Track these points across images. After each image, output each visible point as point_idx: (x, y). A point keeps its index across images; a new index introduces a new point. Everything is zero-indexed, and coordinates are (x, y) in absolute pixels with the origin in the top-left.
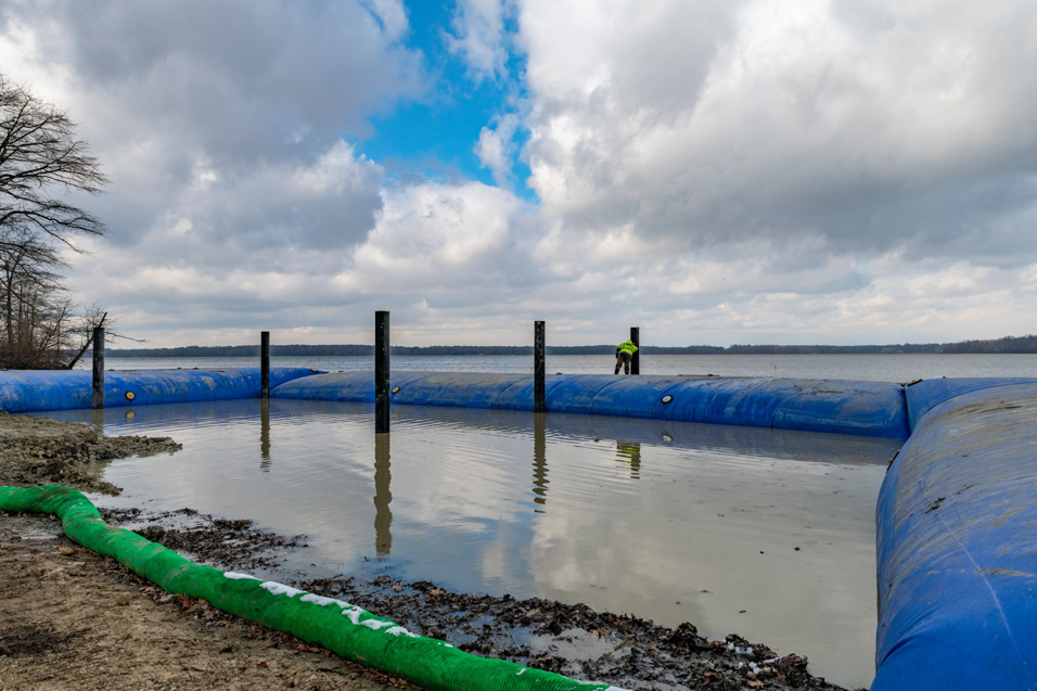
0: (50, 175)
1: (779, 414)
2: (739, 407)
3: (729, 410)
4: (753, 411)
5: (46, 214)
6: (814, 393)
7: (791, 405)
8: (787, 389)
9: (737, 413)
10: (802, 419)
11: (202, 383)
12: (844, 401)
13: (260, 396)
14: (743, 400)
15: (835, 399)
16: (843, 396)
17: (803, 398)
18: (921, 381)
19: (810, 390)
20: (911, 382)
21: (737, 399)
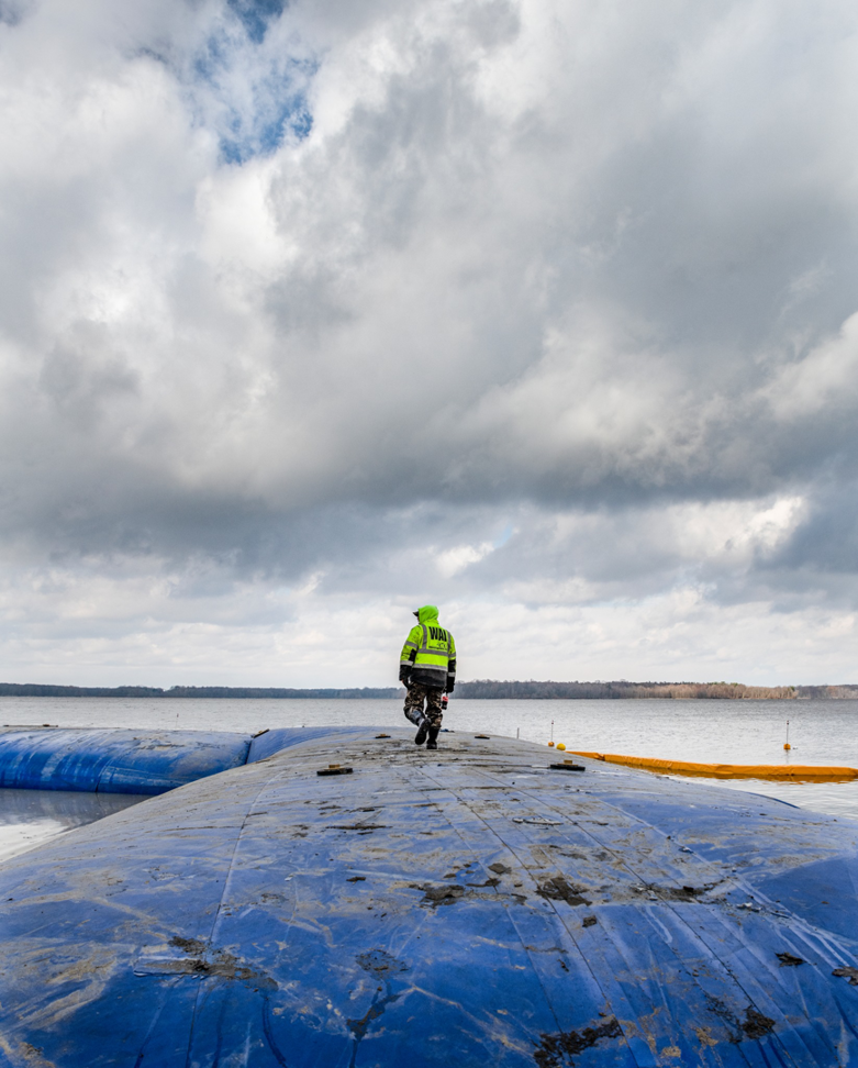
1: (107, 774)
2: (61, 765)
3: (48, 771)
4: (76, 772)
6: (151, 748)
7: (121, 763)
8: (122, 743)
9: (56, 775)
10: (131, 779)
12: (182, 756)
14: (67, 758)
15: (172, 754)
16: (183, 750)
17: (139, 754)
18: (267, 731)
19: (149, 743)
20: (257, 733)
21: (60, 756)
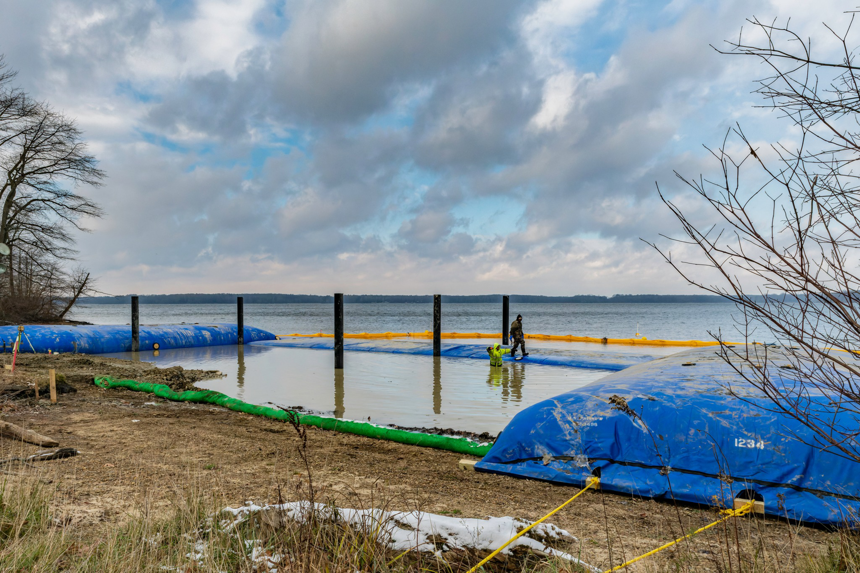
0: (63, 171)
5: (58, 201)
11: (203, 336)
13: (238, 343)
